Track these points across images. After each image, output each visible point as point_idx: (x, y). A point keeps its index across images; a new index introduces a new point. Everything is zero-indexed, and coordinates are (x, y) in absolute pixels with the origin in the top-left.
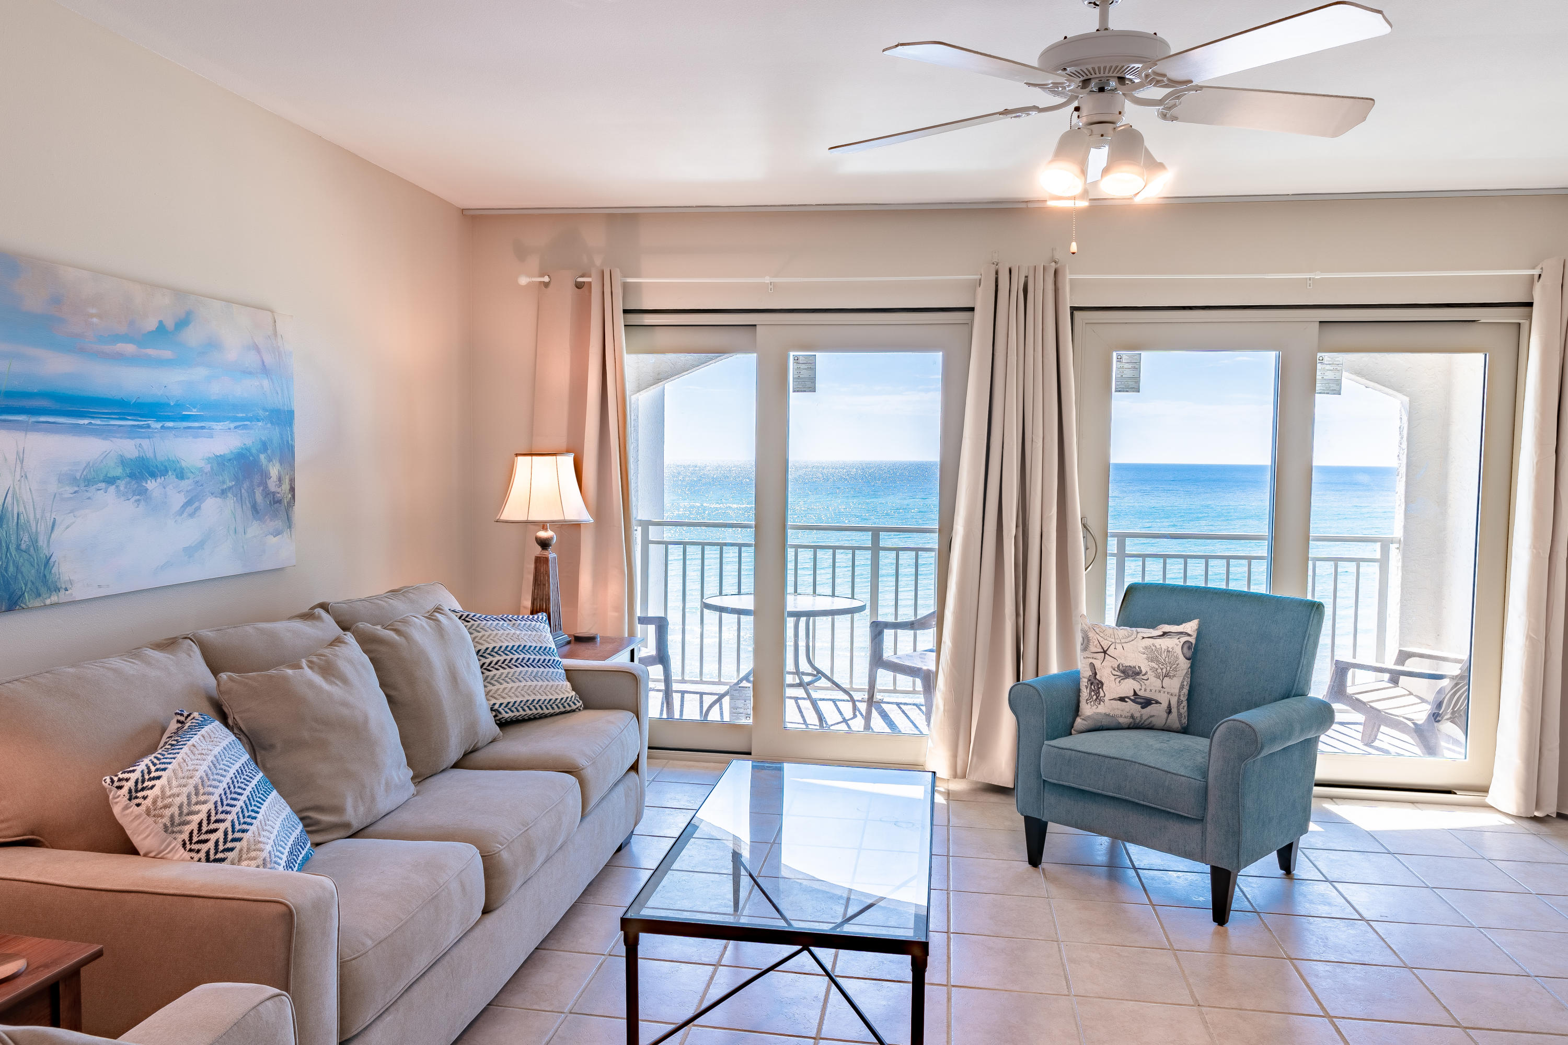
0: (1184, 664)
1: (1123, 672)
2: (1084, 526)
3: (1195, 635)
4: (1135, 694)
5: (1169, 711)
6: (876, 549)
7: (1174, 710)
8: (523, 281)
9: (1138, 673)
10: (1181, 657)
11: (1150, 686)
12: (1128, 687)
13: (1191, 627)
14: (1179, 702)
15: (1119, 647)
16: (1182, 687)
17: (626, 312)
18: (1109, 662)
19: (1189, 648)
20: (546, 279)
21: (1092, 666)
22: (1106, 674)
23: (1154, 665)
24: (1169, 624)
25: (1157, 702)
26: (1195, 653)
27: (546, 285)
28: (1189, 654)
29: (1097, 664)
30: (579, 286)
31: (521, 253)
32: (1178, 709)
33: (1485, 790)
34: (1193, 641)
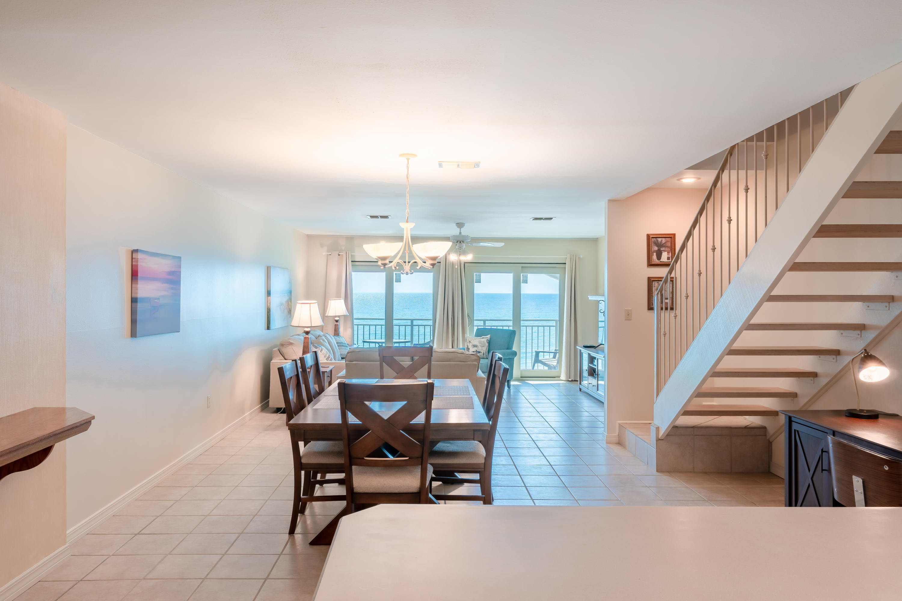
0: (487, 344)
1: (474, 346)
2: (468, 315)
3: (489, 338)
4: (476, 350)
5: (484, 354)
6: (412, 326)
7: (485, 354)
8: (324, 254)
9: (477, 346)
10: (486, 342)
11: (479, 349)
12: (475, 349)
13: (489, 336)
14: (486, 353)
15: (473, 341)
16: (486, 349)
17: (352, 261)
18: (471, 344)
19: (488, 341)
20: (330, 253)
21: (467, 345)
22: (470, 347)
23: (480, 344)
24: (484, 336)
25: (481, 352)
26: (489, 342)
27: (330, 255)
28: (488, 342)
29: (468, 344)
30: (339, 255)
31: (322, 246)
32: (486, 354)
33: (559, 377)
34: (489, 339)
